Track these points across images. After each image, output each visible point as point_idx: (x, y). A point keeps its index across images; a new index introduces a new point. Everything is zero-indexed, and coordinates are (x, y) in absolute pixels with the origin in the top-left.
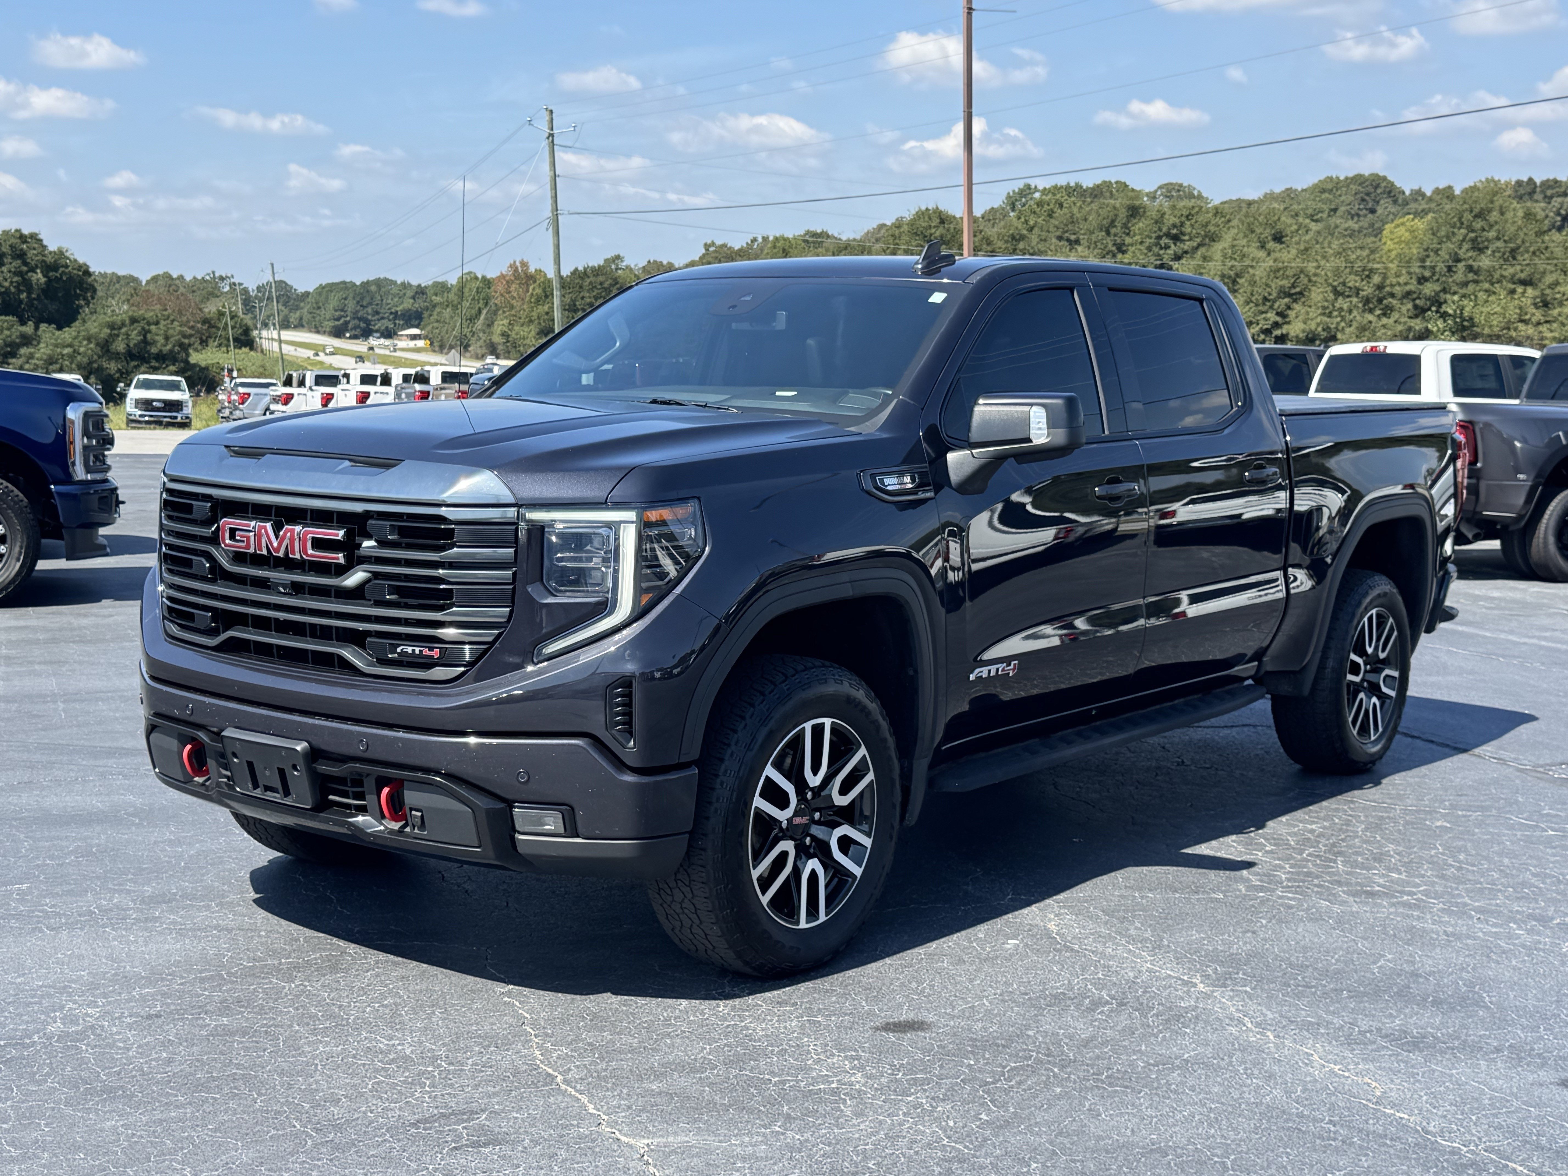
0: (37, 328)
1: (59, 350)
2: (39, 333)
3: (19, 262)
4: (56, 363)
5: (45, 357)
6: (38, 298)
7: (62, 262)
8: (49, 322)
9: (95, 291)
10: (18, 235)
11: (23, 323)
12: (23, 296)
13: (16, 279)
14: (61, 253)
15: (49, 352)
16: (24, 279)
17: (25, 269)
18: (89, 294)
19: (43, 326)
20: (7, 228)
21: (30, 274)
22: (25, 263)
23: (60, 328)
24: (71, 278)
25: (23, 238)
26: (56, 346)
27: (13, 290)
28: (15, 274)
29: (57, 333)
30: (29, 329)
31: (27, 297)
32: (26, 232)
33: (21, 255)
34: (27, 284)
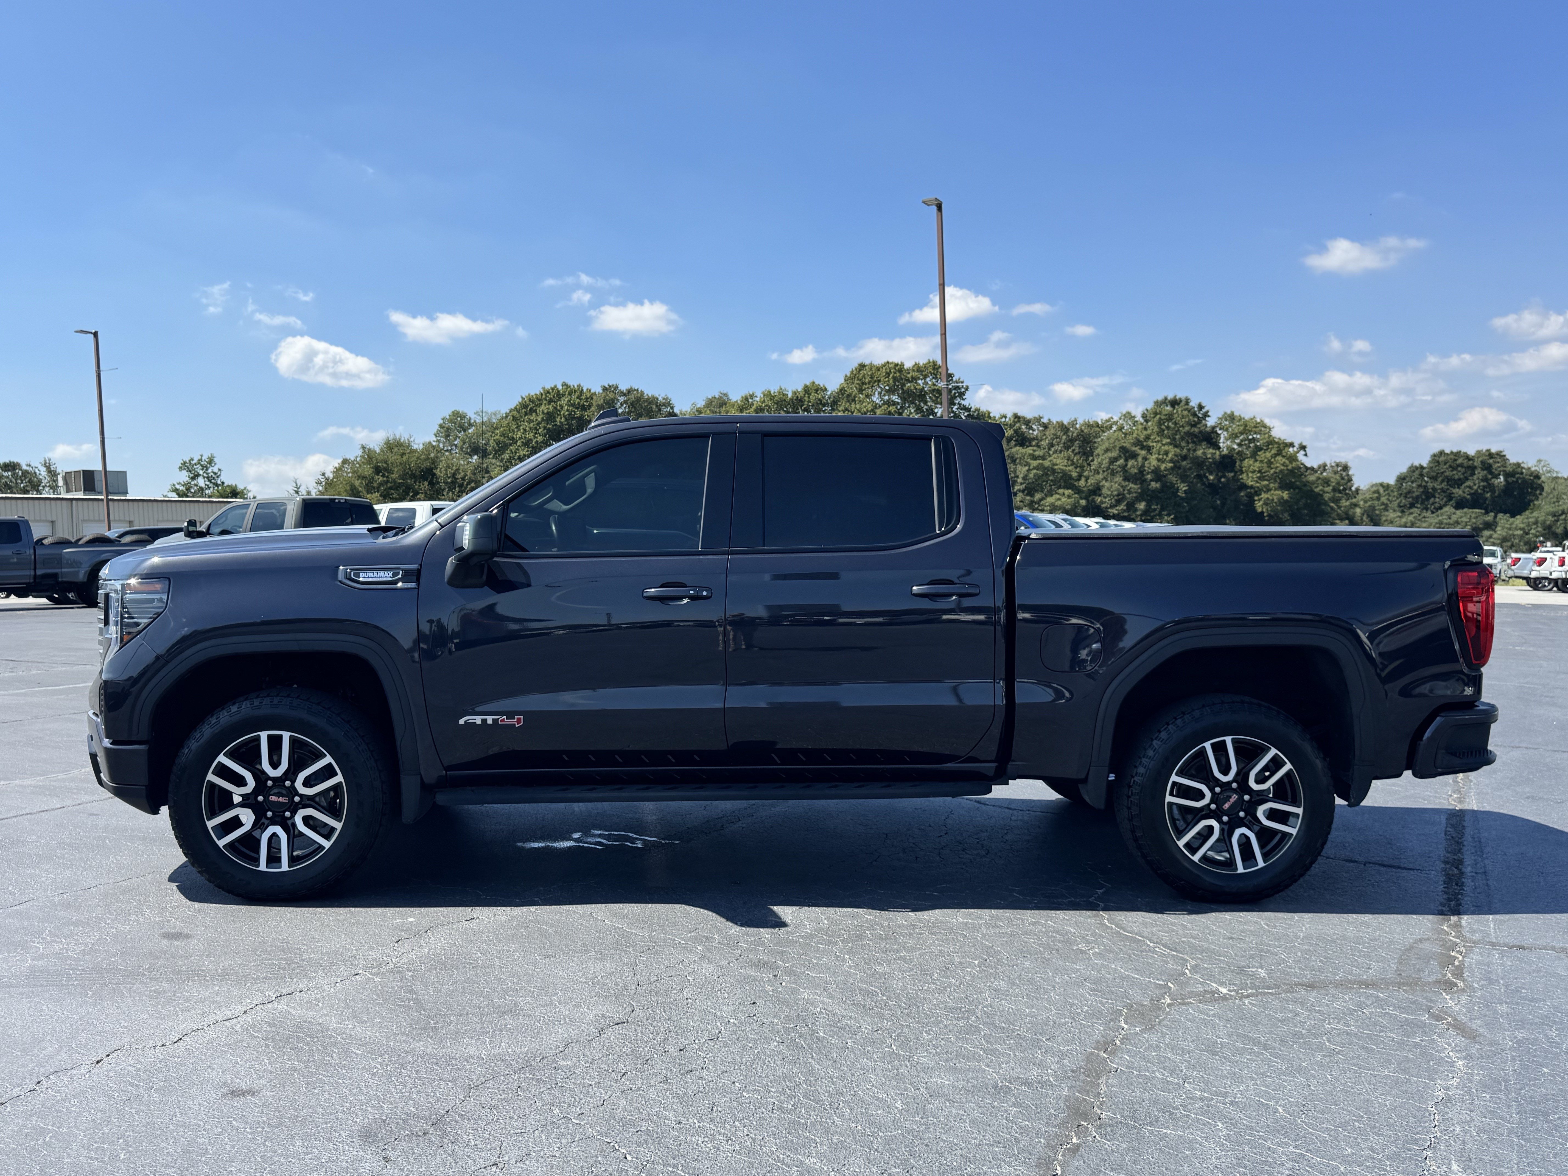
0: (1495, 517)
1: (1511, 532)
2: (1498, 519)
3: (1485, 472)
4: (1508, 541)
5: (1500, 537)
6: (1499, 495)
7: (1519, 470)
8: (1505, 512)
9: (1542, 489)
10: (1487, 453)
11: (1487, 513)
12: (1488, 495)
13: (1482, 484)
14: (1518, 465)
15: (1504, 534)
16: (1489, 484)
17: (1490, 477)
18: (1538, 492)
19: (1500, 515)
20: (1480, 449)
21: (1493, 480)
22: (1491, 473)
23: (1513, 516)
24: (1524, 481)
25: (1491, 455)
26: (1510, 529)
27: (1480, 491)
28: (1483, 480)
29: (1512, 520)
30: (1490, 517)
31: (1491, 495)
32: (1493, 451)
33: (1487, 467)
34: (1491, 487)
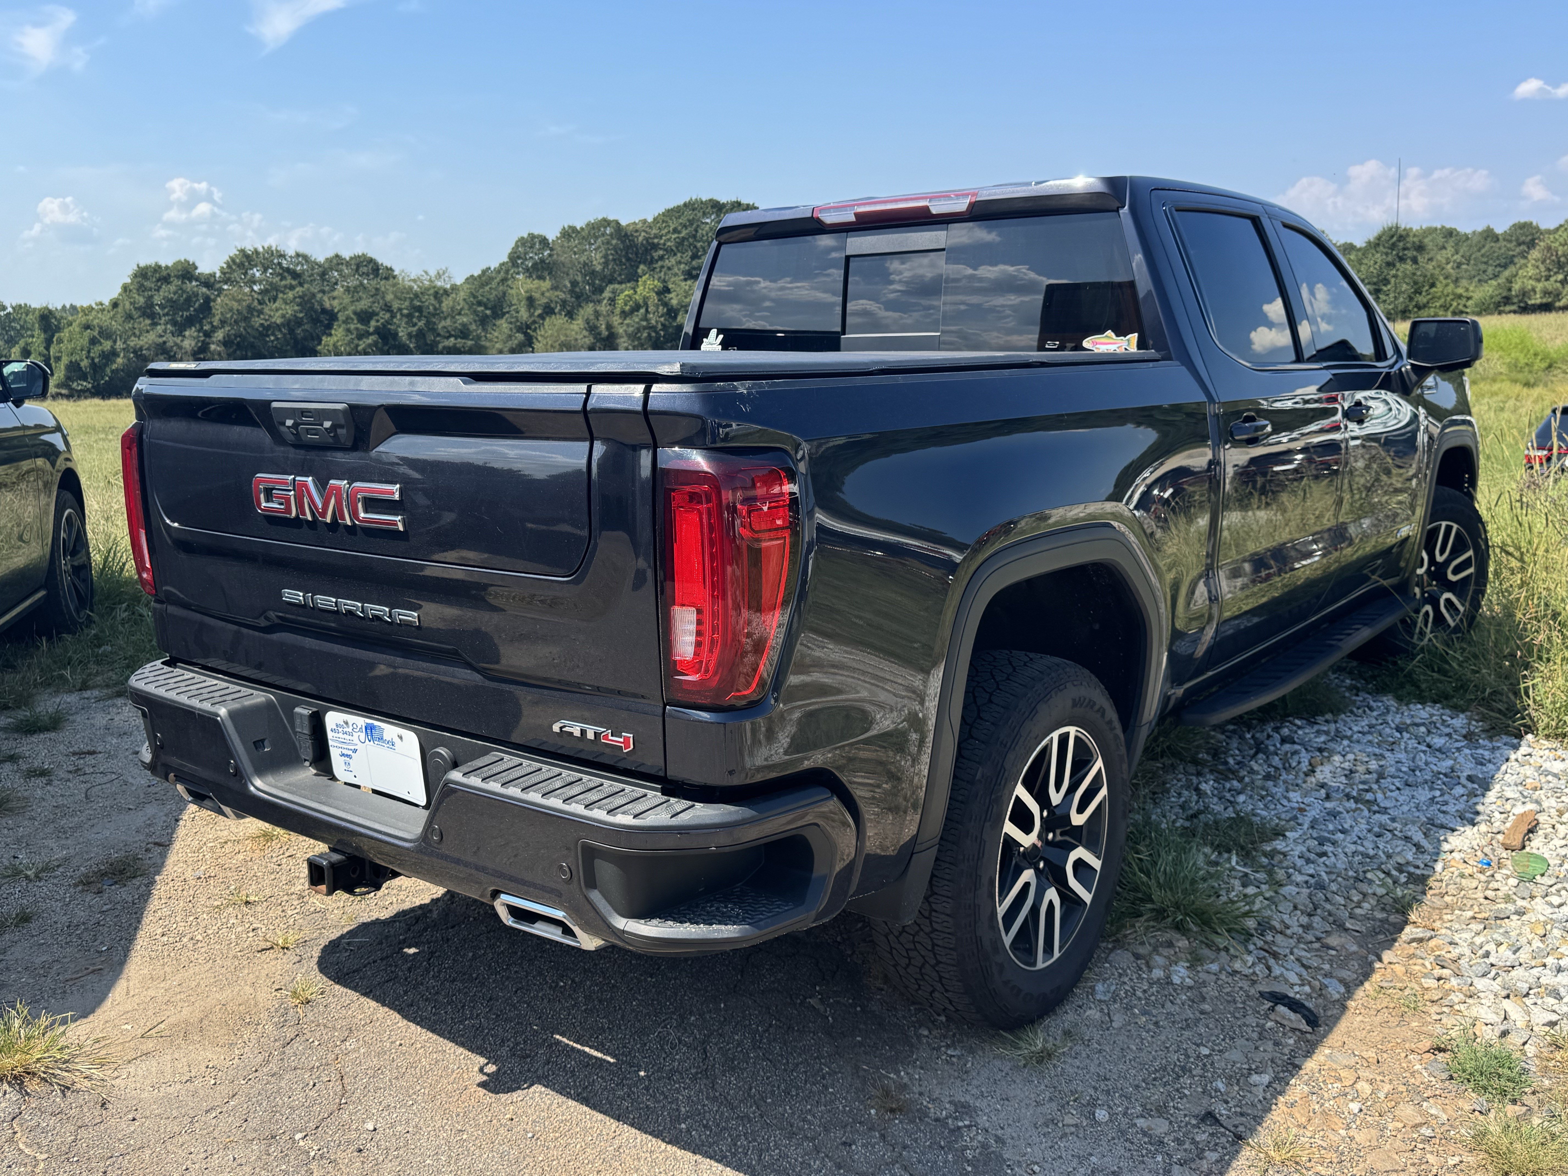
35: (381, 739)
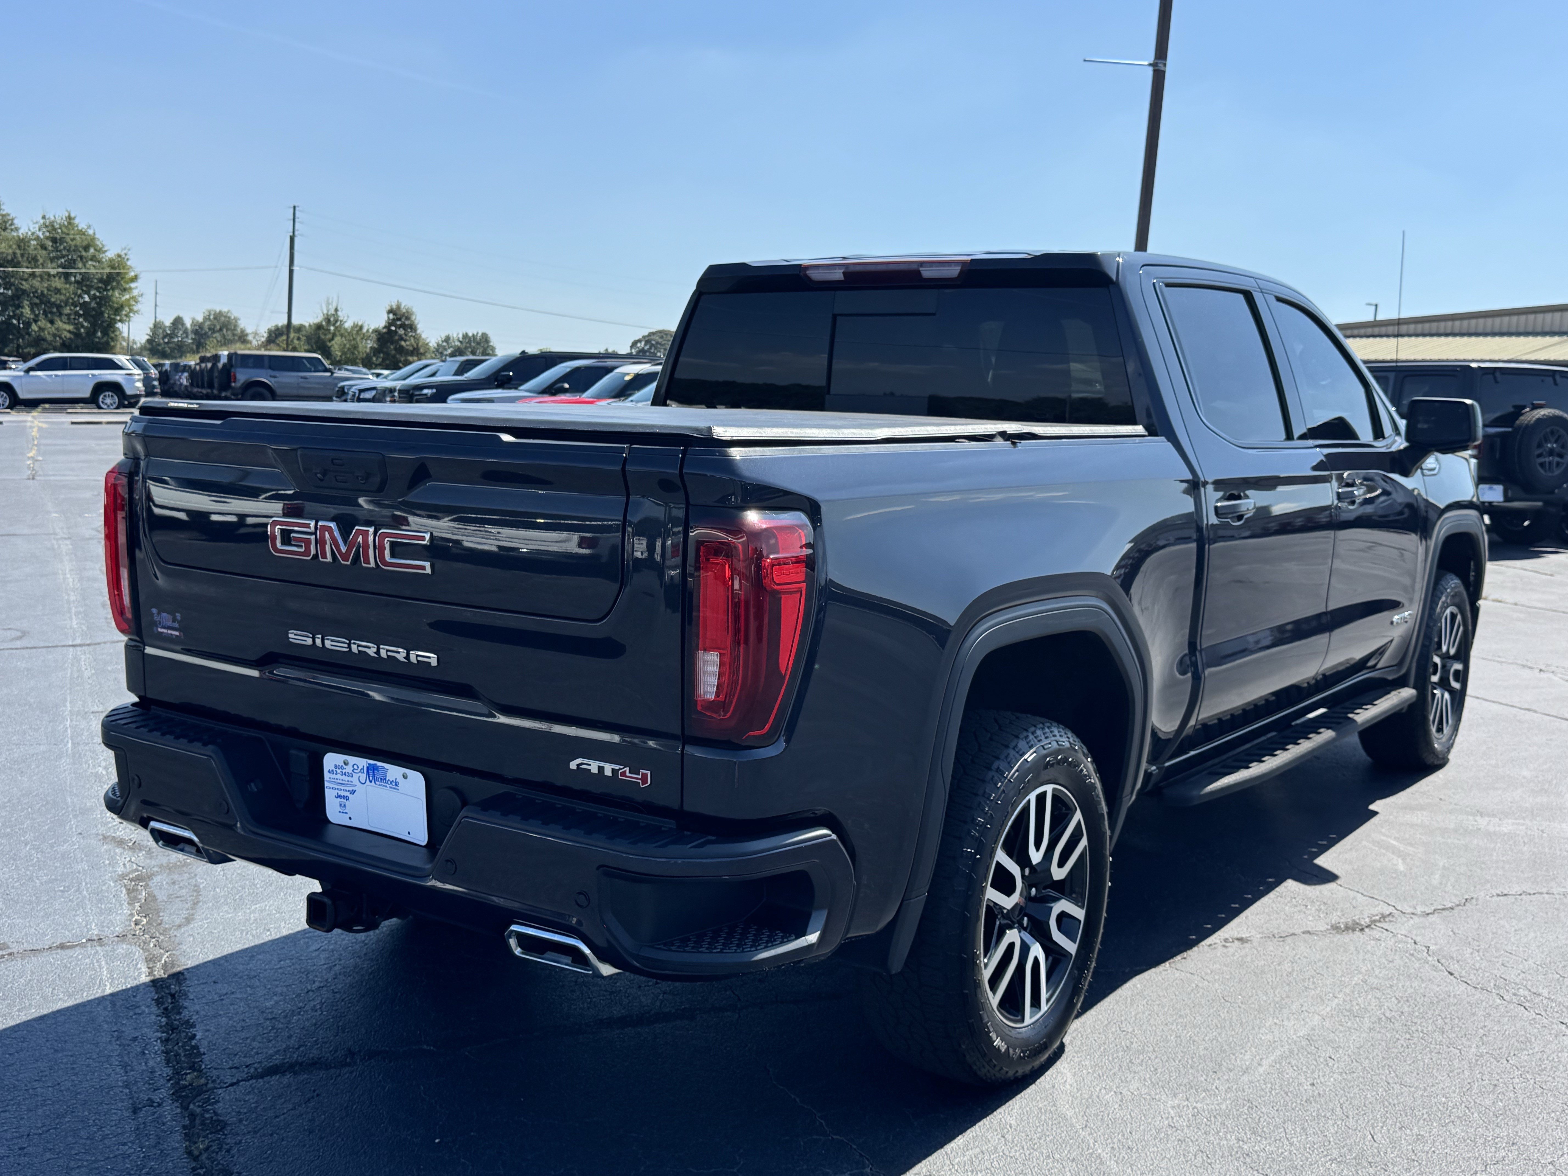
35: (384, 779)
